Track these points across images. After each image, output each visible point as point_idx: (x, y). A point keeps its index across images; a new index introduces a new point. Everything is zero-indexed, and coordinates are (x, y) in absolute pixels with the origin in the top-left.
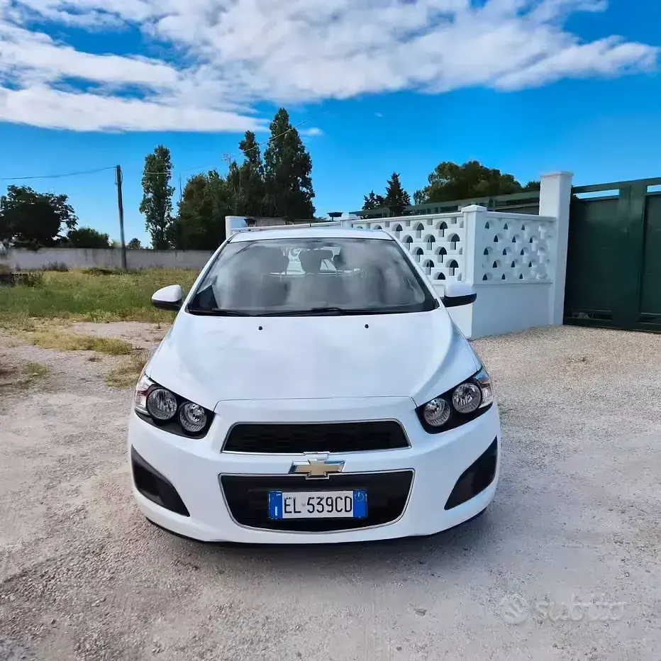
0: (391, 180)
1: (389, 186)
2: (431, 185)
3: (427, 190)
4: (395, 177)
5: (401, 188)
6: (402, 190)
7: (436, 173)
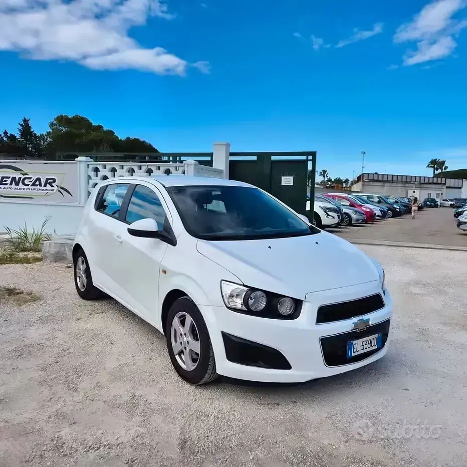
0: (22, 123)
1: (21, 128)
2: (51, 131)
3: (49, 133)
4: (25, 121)
5: (32, 130)
6: (33, 132)
7: (55, 122)
